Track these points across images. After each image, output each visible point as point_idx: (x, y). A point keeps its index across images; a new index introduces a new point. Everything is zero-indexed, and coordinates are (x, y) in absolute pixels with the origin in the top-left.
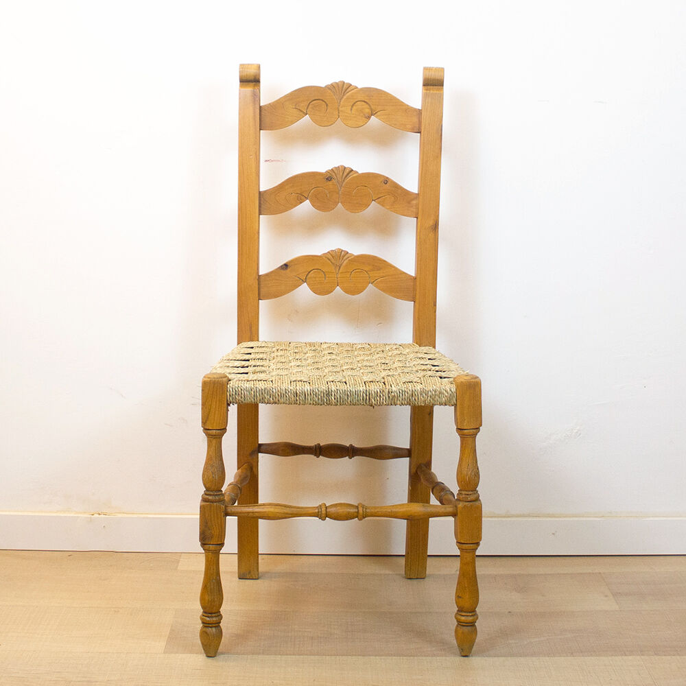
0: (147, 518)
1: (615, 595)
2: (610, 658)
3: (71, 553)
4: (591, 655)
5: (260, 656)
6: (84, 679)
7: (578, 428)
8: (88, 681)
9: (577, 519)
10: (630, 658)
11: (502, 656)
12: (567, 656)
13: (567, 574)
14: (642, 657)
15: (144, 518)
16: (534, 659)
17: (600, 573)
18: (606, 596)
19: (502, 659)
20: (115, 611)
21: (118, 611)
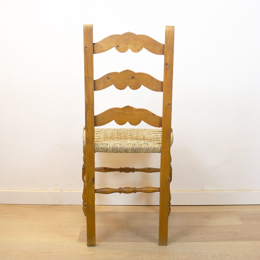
0: (71, 192)
1: (241, 219)
2: (239, 242)
3: (44, 206)
4: (233, 241)
5: (112, 242)
6: (48, 251)
7: (228, 159)
8: (50, 252)
9: (227, 192)
10: (247, 242)
11: (200, 242)
12: (224, 241)
13: (224, 212)
14: (251, 242)
15: (70, 192)
16: (212, 243)
17: (236, 211)
18: (238, 220)
19: (200, 243)
20: (60, 226)
21: (61, 227)
